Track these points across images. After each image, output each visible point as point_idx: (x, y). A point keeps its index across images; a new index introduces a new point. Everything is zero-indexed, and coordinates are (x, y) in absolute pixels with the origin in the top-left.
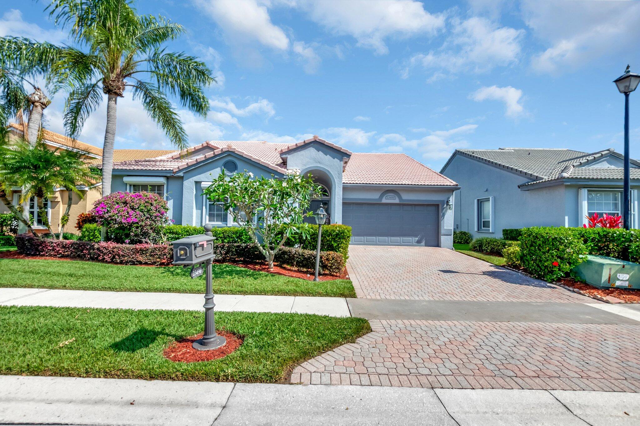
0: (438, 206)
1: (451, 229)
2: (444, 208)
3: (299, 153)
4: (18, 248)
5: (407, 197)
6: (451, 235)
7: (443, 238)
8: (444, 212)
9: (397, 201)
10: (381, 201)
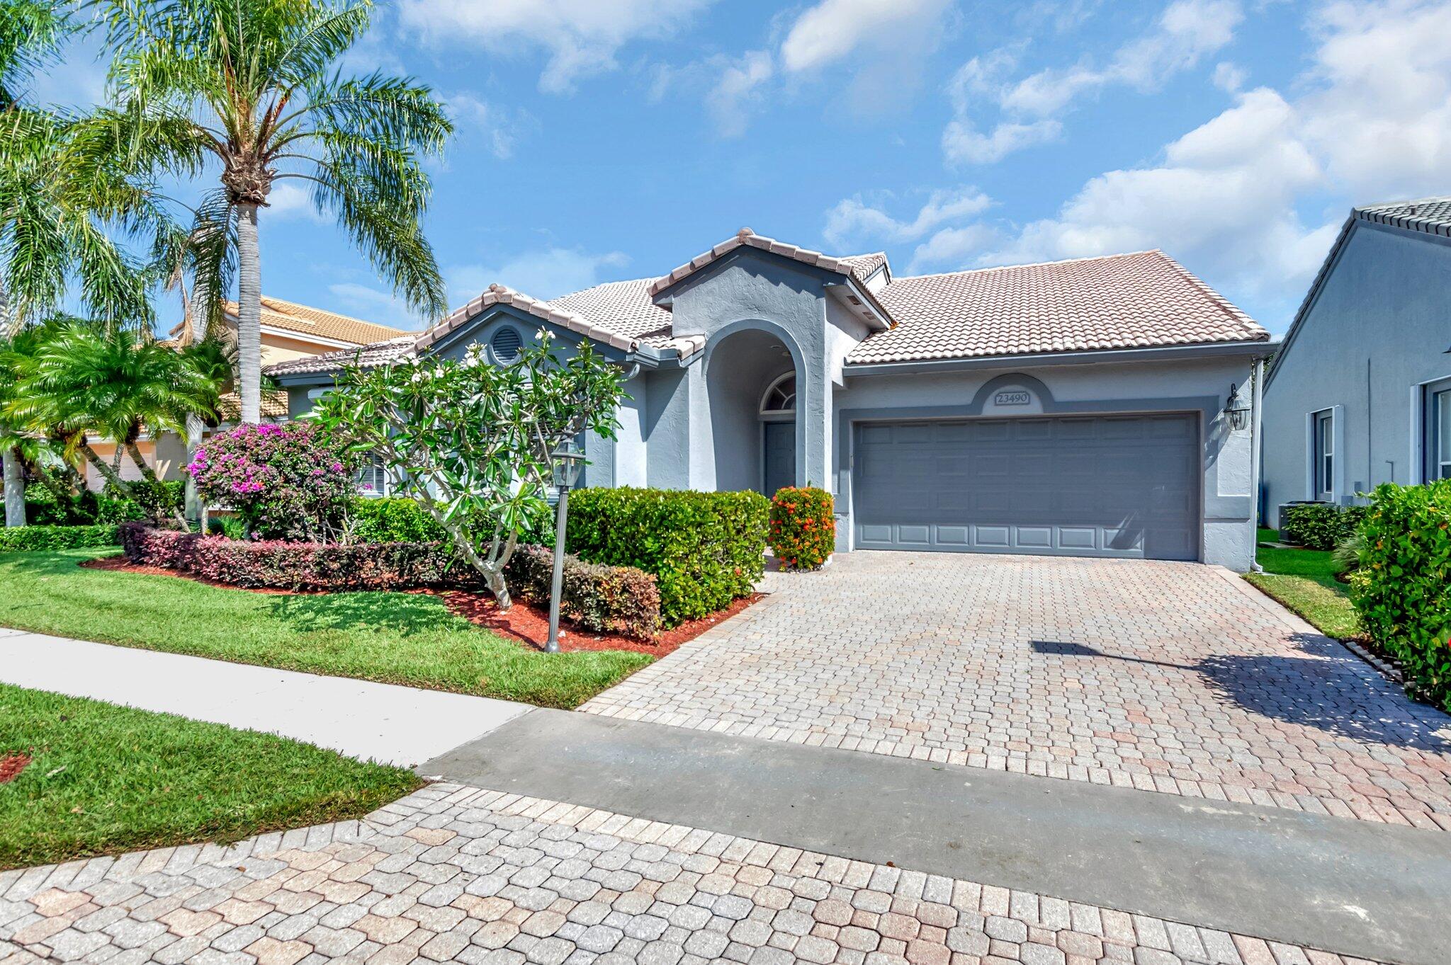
0: (1194, 417)
1: (1247, 500)
2: (1218, 423)
3: (701, 286)
4: (126, 548)
5: (1067, 392)
6: (1245, 520)
7: (1211, 531)
8: (1214, 436)
9: (1034, 408)
10: (980, 410)
